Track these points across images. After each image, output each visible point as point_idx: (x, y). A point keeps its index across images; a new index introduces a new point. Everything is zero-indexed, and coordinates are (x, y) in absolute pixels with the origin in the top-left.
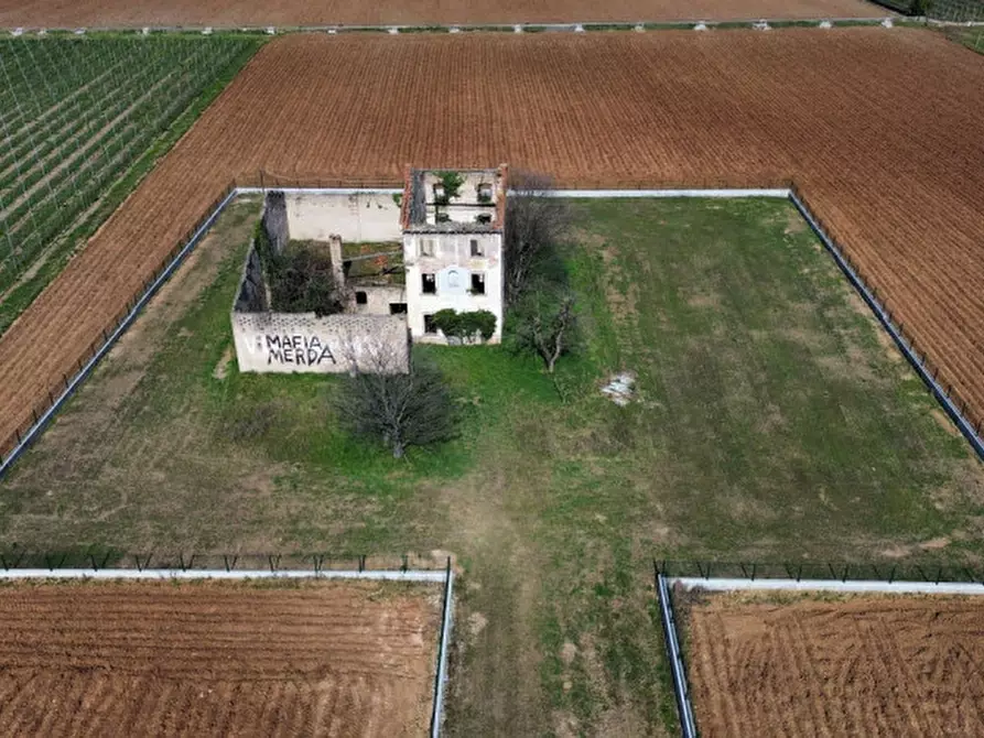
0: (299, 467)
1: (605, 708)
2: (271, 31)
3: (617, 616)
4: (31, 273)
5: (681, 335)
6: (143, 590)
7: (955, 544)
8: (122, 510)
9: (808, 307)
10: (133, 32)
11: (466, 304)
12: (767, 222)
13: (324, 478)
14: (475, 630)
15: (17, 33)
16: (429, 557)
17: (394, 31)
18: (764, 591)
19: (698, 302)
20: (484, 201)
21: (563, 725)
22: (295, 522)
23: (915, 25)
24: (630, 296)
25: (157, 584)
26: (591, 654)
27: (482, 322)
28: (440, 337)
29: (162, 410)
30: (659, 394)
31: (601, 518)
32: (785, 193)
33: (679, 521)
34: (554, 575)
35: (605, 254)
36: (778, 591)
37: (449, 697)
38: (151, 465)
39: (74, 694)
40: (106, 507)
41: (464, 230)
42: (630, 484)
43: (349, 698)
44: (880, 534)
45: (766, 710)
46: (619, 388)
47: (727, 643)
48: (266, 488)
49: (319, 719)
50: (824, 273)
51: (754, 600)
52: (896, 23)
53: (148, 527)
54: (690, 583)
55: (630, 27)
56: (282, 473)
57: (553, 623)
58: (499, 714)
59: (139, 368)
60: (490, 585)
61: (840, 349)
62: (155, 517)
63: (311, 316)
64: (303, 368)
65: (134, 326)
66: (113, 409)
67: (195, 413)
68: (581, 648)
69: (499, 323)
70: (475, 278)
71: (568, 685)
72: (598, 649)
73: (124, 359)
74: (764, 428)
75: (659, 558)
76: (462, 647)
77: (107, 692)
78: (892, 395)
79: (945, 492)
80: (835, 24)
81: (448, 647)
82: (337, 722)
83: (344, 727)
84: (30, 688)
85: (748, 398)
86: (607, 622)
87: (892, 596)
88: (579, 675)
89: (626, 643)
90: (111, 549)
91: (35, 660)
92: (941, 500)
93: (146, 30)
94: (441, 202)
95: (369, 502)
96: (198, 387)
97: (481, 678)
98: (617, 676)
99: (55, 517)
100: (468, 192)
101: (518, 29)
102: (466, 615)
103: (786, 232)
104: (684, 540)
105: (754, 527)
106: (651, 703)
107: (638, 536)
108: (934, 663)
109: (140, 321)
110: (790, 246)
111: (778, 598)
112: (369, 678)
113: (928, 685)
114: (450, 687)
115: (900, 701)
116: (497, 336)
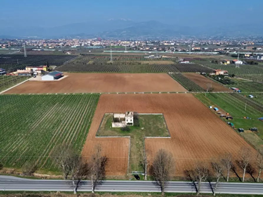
0: (118, 132)
2: (101, 93)
4: (89, 121)
5: (149, 125)
9: (160, 123)
10: (81, 94)
11: (130, 122)
12: (159, 117)
13: (121, 133)
15: (65, 94)
17: (118, 93)
19: (150, 123)
20: (131, 114)
23: (190, 93)
24: (145, 122)
27: (131, 124)
28: (128, 125)
30: (146, 129)
32: (162, 114)
35: (143, 119)
41: (130, 116)
46: (143, 128)
50: (163, 121)
52: (187, 92)
54: (146, 137)
55: (150, 93)
57: (136, 139)
59: (104, 127)
60: (133, 137)
61: (161, 126)
64: (117, 127)
66: (103, 130)
67: (109, 130)
69: (133, 124)
70: (131, 120)
73: (102, 127)
74: (153, 131)
78: (164, 129)
80: (179, 93)
82: (124, 142)
85: (153, 129)
89: (141, 139)
92: (164, 134)
93: (83, 93)
94: (128, 114)
95: (124, 134)
97: (132, 140)
100: (130, 113)
101: (135, 93)
103: (161, 118)
106: (142, 141)
109: (102, 124)
114: (130, 141)
116: (133, 125)
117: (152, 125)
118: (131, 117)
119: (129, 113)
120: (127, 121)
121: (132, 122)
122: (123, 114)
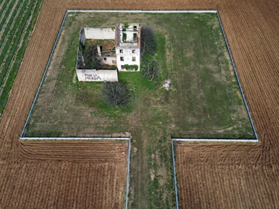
0: (95, 109)
1: (160, 168)
3: (163, 147)
4: (20, 45)
5: (183, 67)
6: (68, 142)
7: (234, 129)
8: (59, 122)
9: (215, 57)
11: (131, 63)
13: (101, 113)
14: (135, 151)
16: (125, 134)
18: (193, 141)
19: (188, 55)
20: (135, 30)
21: (152, 172)
22: (96, 124)
24: (172, 53)
25: (70, 140)
26: (157, 156)
27: (136, 67)
28: (125, 70)
29: (62, 92)
30: (176, 87)
31: (161, 123)
32: (215, 11)
33: (177, 123)
34: (151, 138)
35: (166, 36)
36: (195, 141)
37: (130, 166)
38: (63, 109)
39: (59, 166)
40: (56, 121)
41: (130, 48)
42: (167, 113)
43: (111, 166)
44: (219, 126)
45: (189, 168)
46: (167, 85)
47: (184, 153)
48: (89, 115)
49: (106, 171)
50: (221, 44)
51: (190, 143)
53: (65, 126)
56: (92, 111)
57: (150, 149)
58: (140, 170)
59: (55, 79)
60: (138, 141)
61: (220, 71)
62: (66, 123)
63: (95, 70)
64: (93, 80)
65: (50, 65)
66: (51, 92)
67: (70, 94)
68: (155, 155)
69: (139, 67)
70: (134, 58)
71: (153, 163)
72: (159, 155)
73: (50, 76)
74: (198, 97)
75: (173, 133)
76: (132, 156)
77: (65, 165)
78: (229, 86)
79: (235, 115)
81: (130, 155)
82: (110, 172)
83: (111, 173)
84: (51, 165)
85: (196, 87)
86: (161, 149)
87: (218, 142)
88: (155, 161)
89: (164, 154)
90: (59, 132)
91: (50, 159)
92: (233, 117)
94: (124, 30)
95: (112, 119)
96: (69, 85)
97: (136, 162)
98: (162, 161)
99: (45, 123)
100: (131, 28)
102: (133, 148)
103: (213, 28)
104: (178, 128)
105: (193, 125)
106: (168, 167)
107: (168, 127)
108: (223, 157)
109: (52, 63)
110: (214, 33)
111: (195, 143)
112: (115, 162)
113: (221, 162)
114: (130, 164)
115: (215, 166)
116: (139, 70)
117: (192, 64)
118: (133, 52)
119: (126, 26)
120: (122, 59)
121: (138, 63)
122: (110, 30)
